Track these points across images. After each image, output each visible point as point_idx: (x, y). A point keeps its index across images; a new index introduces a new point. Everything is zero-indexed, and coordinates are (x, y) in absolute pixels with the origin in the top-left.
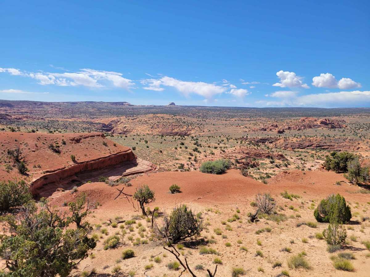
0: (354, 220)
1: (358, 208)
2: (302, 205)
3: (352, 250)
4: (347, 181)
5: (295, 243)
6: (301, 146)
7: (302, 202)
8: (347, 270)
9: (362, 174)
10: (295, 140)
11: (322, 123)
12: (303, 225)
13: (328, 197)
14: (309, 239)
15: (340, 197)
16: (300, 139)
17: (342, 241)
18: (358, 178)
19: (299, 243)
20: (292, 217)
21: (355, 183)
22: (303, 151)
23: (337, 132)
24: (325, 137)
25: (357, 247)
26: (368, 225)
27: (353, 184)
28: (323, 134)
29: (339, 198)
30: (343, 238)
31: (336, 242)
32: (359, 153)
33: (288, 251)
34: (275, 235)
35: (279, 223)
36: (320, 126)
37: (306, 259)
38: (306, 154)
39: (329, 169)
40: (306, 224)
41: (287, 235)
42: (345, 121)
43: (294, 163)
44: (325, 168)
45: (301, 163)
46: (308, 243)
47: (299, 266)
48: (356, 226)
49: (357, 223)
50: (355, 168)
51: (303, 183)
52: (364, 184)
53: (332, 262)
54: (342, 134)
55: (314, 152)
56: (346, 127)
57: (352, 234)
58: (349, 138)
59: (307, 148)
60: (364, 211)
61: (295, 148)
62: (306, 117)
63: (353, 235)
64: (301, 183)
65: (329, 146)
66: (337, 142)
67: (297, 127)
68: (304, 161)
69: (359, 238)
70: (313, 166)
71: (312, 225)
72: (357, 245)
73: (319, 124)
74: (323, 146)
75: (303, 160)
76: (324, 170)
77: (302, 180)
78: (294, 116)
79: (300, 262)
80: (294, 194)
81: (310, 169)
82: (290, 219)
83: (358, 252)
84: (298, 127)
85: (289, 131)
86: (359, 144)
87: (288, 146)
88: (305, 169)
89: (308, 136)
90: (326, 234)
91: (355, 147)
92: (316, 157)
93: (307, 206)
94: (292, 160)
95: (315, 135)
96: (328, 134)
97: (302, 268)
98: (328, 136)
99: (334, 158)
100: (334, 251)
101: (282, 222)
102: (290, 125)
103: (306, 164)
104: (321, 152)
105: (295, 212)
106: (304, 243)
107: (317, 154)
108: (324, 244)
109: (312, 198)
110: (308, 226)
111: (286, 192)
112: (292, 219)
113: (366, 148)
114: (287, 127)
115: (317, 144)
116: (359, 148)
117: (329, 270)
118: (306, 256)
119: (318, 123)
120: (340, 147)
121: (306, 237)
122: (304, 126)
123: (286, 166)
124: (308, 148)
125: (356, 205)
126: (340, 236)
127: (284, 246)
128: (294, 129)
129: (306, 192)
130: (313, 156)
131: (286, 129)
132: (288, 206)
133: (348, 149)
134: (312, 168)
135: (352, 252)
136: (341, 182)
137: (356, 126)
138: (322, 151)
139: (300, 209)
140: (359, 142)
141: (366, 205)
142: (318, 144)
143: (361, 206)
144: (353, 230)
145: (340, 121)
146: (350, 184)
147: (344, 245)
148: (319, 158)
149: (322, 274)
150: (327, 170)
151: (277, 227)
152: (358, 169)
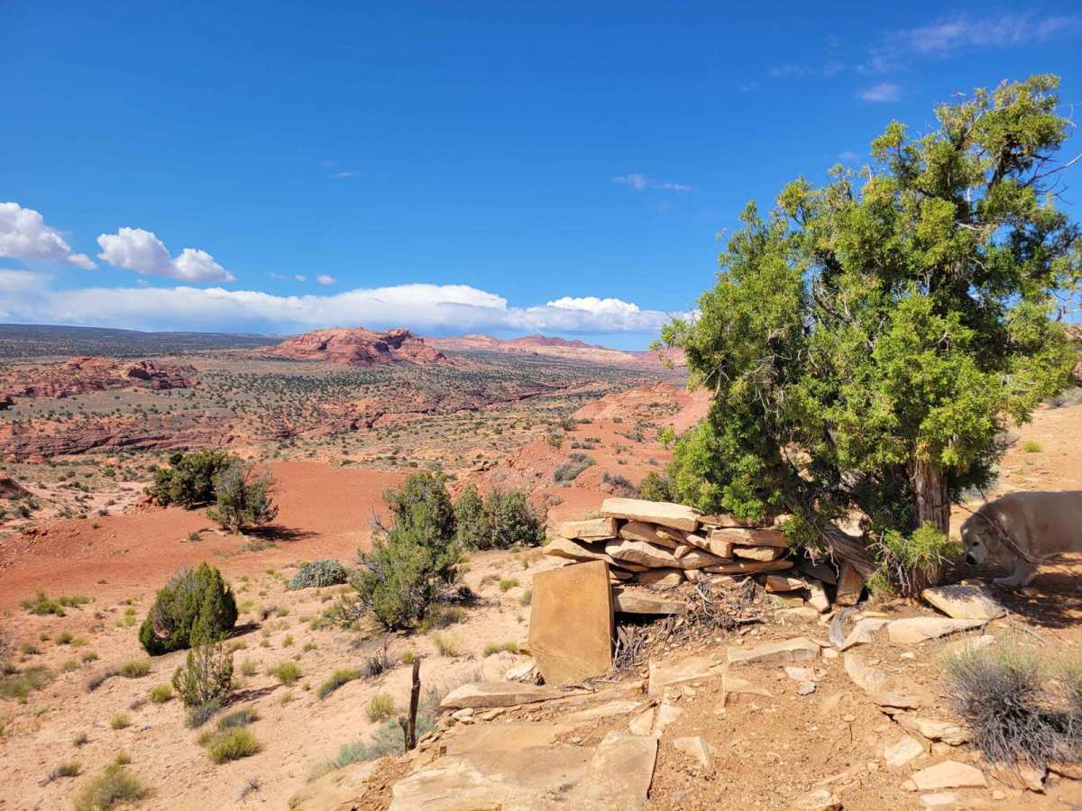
0: (244, 623)
1: (247, 591)
2: (98, 622)
3: (248, 700)
4: (216, 527)
5: (91, 742)
6: (72, 444)
7: (97, 611)
8: (245, 755)
9: (251, 503)
10: (50, 428)
11: (133, 373)
12: (110, 679)
13: (173, 579)
14: (133, 713)
15: (209, 571)
16: (67, 426)
17: (223, 686)
18: (242, 513)
19: (104, 735)
20: (70, 667)
21: (236, 527)
22: (80, 461)
23: (176, 399)
24: (145, 415)
25: (257, 688)
26: (276, 625)
27: (231, 532)
28: (139, 406)
29: (205, 574)
30: (225, 678)
31: (209, 694)
32: (232, 451)
33: (69, 772)
34: (19, 740)
35: (28, 699)
36: (128, 382)
37: (132, 771)
38: (91, 469)
39: (166, 502)
40: (117, 674)
41: (61, 726)
42: (194, 369)
43: (51, 501)
44: (155, 500)
45: (76, 498)
46: (128, 726)
47: (112, 801)
48: (250, 635)
49: (252, 627)
50: (232, 488)
51: (93, 556)
52: (254, 526)
53: (205, 750)
54: (190, 404)
55: (113, 460)
56: (199, 383)
57: (243, 660)
58: (207, 414)
59: (91, 450)
60: (262, 594)
61: (53, 455)
62: (84, 357)
63: (247, 660)
64: (86, 558)
65: (156, 438)
66: (178, 425)
67: (56, 386)
68: (86, 490)
69: (262, 662)
70: (112, 503)
71: (138, 671)
72: (256, 683)
73: (125, 377)
74: (140, 440)
75: (83, 489)
76: (152, 506)
77: (88, 548)
78: (43, 353)
79: (116, 789)
80: (70, 595)
81: (104, 514)
82: (64, 676)
83: (262, 699)
84: (60, 386)
85: (27, 399)
86: (231, 427)
87: (28, 449)
88: (90, 515)
89: (94, 413)
90: (182, 680)
91: (222, 436)
92: (121, 474)
93: (113, 621)
94: (45, 494)
95: (114, 409)
96: (150, 407)
97: (122, 804)
98: (152, 410)
99: (179, 469)
100: (206, 719)
101: (36, 693)
102: (31, 380)
103: (92, 498)
104: (135, 457)
105: (77, 649)
106: (119, 731)
107: (124, 465)
108: (177, 712)
109: (127, 595)
110: (126, 676)
111: (42, 595)
112: (71, 674)
113: (249, 437)
114: (20, 388)
115: (121, 435)
116: (231, 439)
117: (198, 774)
118: (128, 766)
119: (123, 374)
120: (185, 438)
121: (123, 711)
122: (80, 383)
123: (26, 514)
124: (96, 449)
125: (243, 584)
126: (218, 674)
127: (54, 764)
128: (46, 393)
129: (106, 579)
130: (111, 474)
131: (18, 396)
132: (53, 637)
133: (207, 442)
134: (110, 508)
135: (249, 703)
136: (201, 531)
137: (223, 382)
138: (138, 455)
139: (92, 635)
140: (232, 423)
141: (264, 578)
142: (126, 437)
143: (253, 583)
144: (245, 648)
145: (183, 368)
146: (223, 533)
147: (228, 696)
148: (131, 476)
149: (182, 795)
150: (161, 505)
151: (23, 714)
152: (242, 491)
